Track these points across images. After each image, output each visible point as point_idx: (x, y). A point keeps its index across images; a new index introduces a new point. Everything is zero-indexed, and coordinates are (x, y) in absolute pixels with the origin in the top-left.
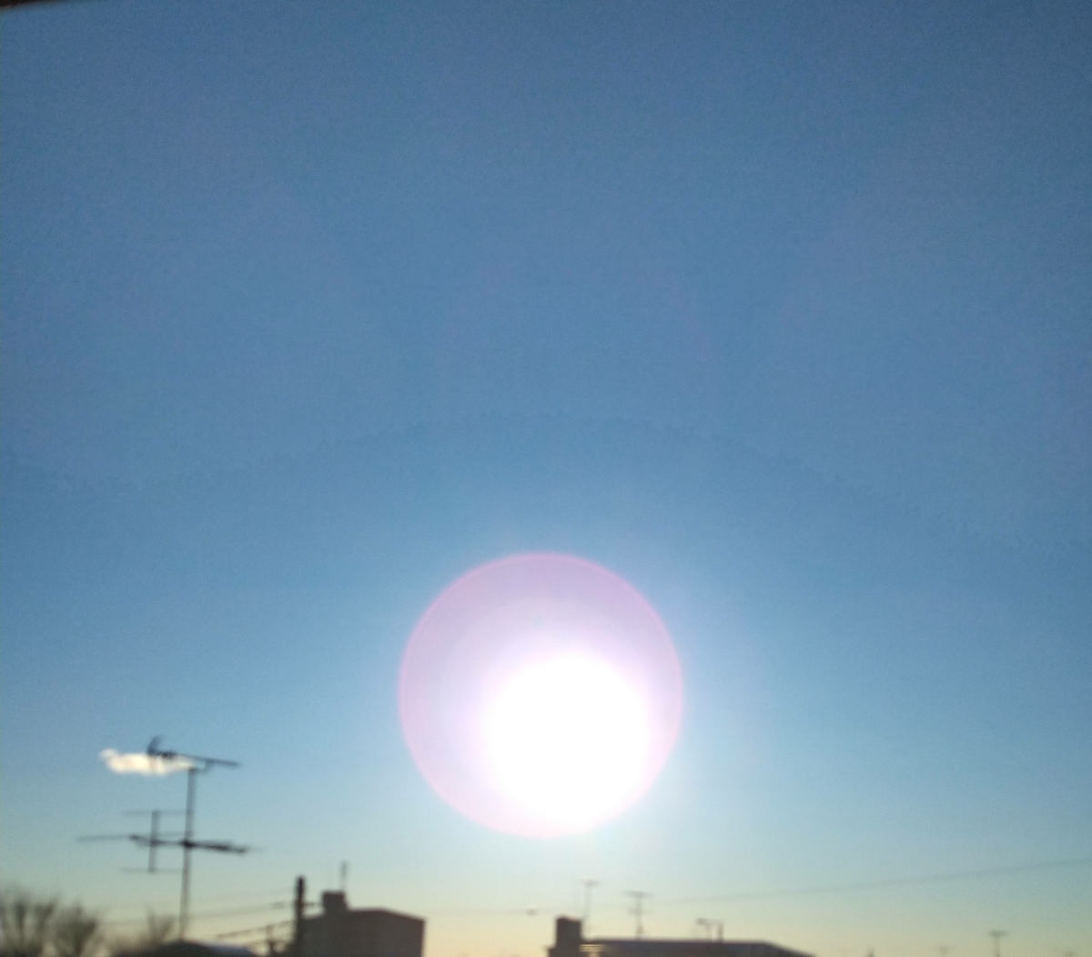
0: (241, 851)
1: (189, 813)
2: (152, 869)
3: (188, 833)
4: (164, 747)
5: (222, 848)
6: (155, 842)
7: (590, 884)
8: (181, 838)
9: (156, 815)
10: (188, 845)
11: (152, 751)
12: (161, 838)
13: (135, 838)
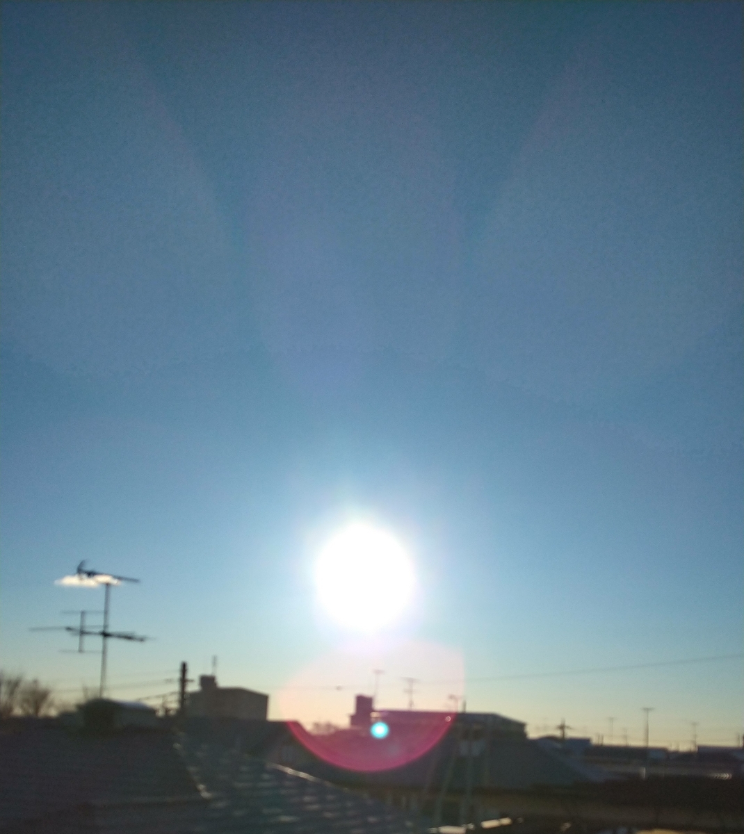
0: (142, 640)
1: (106, 612)
2: (81, 651)
3: (106, 626)
4: (88, 568)
5: (129, 637)
6: (82, 633)
7: (378, 672)
8: (101, 629)
9: (83, 613)
10: (105, 635)
11: (80, 571)
12: (87, 630)
13: (69, 629)
